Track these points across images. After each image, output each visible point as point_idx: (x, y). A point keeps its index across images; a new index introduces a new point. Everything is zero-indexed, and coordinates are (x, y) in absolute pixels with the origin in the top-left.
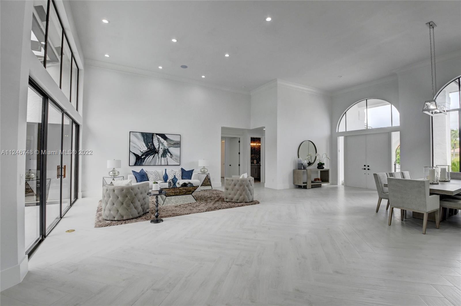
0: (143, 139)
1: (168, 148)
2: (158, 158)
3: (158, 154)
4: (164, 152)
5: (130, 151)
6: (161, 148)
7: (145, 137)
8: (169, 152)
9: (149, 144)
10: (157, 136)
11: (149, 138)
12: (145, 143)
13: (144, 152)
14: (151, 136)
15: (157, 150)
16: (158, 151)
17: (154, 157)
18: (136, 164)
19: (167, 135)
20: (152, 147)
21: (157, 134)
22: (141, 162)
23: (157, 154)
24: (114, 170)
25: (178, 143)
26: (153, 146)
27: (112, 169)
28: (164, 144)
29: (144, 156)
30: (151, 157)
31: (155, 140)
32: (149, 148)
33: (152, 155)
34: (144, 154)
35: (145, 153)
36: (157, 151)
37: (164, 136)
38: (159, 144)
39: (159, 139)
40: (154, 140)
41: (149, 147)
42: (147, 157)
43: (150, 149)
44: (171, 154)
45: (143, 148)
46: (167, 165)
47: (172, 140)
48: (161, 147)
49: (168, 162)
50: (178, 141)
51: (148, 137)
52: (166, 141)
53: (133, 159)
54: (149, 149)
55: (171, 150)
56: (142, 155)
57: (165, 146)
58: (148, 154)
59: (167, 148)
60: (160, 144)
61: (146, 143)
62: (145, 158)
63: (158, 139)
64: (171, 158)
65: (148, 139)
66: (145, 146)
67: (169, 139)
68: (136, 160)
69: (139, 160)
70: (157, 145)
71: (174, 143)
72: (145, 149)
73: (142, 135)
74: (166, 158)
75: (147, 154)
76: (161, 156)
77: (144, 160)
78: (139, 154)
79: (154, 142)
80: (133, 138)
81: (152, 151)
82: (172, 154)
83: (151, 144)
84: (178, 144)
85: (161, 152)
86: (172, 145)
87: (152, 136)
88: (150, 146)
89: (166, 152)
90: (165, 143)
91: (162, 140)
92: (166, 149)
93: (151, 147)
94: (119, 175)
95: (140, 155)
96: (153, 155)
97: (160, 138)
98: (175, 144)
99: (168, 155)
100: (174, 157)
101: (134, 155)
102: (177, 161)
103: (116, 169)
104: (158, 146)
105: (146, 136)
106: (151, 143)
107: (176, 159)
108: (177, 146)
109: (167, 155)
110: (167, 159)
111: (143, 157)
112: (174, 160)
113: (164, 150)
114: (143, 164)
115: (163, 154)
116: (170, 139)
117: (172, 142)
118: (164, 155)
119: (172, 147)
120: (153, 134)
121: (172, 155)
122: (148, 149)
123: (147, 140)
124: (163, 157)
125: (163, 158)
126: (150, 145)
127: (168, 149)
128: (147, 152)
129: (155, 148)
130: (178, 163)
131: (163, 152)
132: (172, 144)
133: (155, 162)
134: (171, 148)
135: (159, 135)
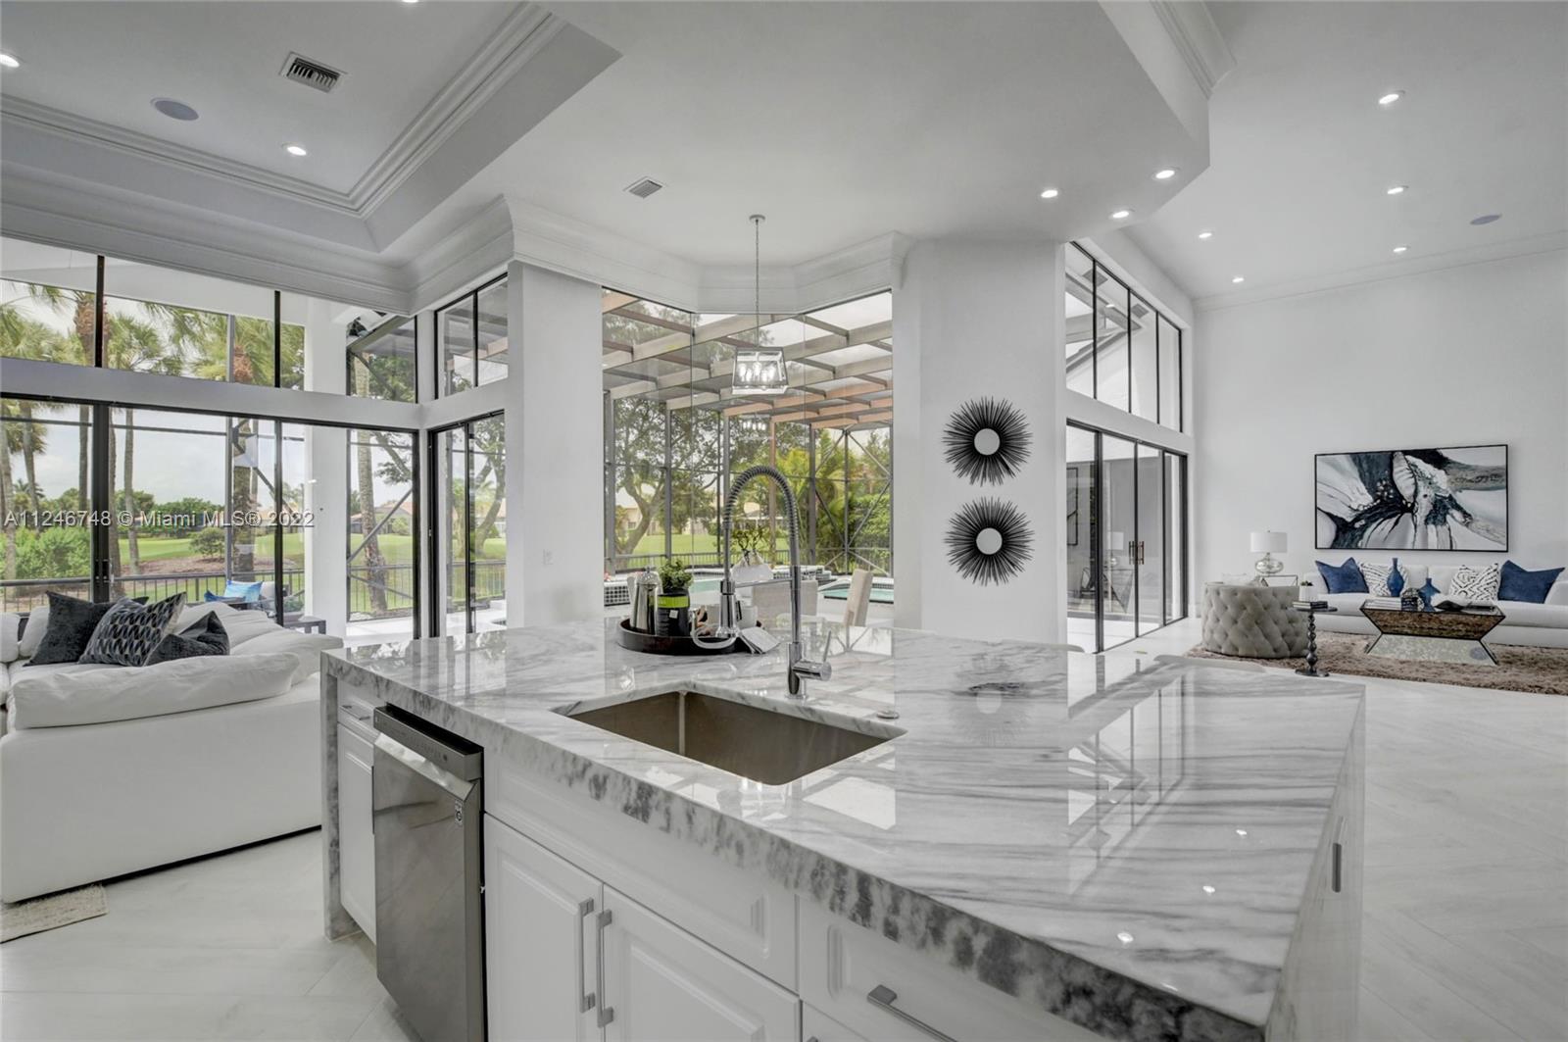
0: (1359, 471)
1: (1450, 496)
2: (1413, 526)
3: (1413, 514)
4: (1435, 506)
5: (1316, 508)
6: (1425, 496)
7: (1365, 466)
8: (1459, 508)
9: (1379, 484)
10: (1409, 457)
11: (1377, 468)
12: (1364, 483)
13: (1361, 509)
14: (1383, 462)
15: (1407, 503)
16: (1413, 505)
17: (1396, 523)
18: (1336, 545)
19: (1445, 453)
20: (1389, 494)
21: (1406, 453)
22: (1353, 540)
23: (1407, 515)
24: (1267, 559)
25: (1494, 472)
26: (1392, 491)
27: (1264, 556)
28: (1435, 480)
29: (1363, 522)
30: (1388, 524)
31: (1401, 471)
32: (1381, 497)
33: (1390, 517)
34: (1360, 515)
35: (1365, 512)
36: (1409, 505)
37: (1434, 457)
38: (1416, 484)
39: (1416, 467)
40: (1395, 470)
41: (1379, 493)
42: (1374, 525)
43: (1382, 500)
44: (1465, 514)
45: (1358, 499)
46: (1451, 550)
47: (1467, 467)
48: (1423, 491)
49: (1455, 539)
50: (1499, 468)
51: (1374, 466)
52: (1443, 472)
53: (1328, 531)
54: (1378, 501)
55: (1467, 499)
56: (1357, 519)
57: (1439, 488)
58: (1375, 515)
59: (1447, 495)
60: (1420, 483)
61: (1367, 481)
62: (1364, 528)
63: (1413, 469)
64: (1465, 528)
65: (1374, 472)
66: (1366, 491)
67: (1454, 463)
68: (1337, 532)
69: (1346, 533)
70: (1407, 487)
71: (1477, 474)
72: (1364, 500)
73: (1354, 460)
74: (1445, 528)
75: (1371, 515)
76: (1424, 519)
77: (1364, 531)
78: (1344, 517)
79: (1396, 477)
80: (1325, 471)
81: (1391, 505)
82: (1468, 511)
83: (1385, 486)
84: (1497, 479)
85: (1424, 507)
86: (1470, 481)
87: (1388, 461)
88: (1383, 492)
89: (1440, 509)
90: (1440, 477)
91: (1427, 469)
92: (1445, 498)
93: (1386, 493)
94: (1280, 570)
95: (1349, 520)
96: (1394, 519)
97: (1419, 463)
98: (1482, 477)
99: (1453, 517)
100: (1479, 524)
101: (1329, 520)
102: (1492, 537)
103: (1273, 555)
104: (1412, 491)
105: (1367, 463)
106: (1384, 483)
107: (1488, 531)
108: (1490, 484)
109: (1448, 517)
110: (1449, 529)
111: (1357, 525)
112: (1478, 533)
113: (1436, 502)
114: (1359, 544)
115: (1430, 514)
116: (1459, 464)
117: (1469, 472)
118: (1435, 517)
119: (1468, 489)
120: (1393, 452)
121: (1470, 515)
122: (1375, 501)
123: (1371, 473)
124: (1434, 523)
125: (1431, 527)
126: (1382, 488)
127: (1451, 498)
128: (1370, 510)
129: (1402, 498)
130: (1500, 542)
131: (1431, 507)
132: (1469, 478)
133: (1404, 539)
134: (1464, 492)
135: (1416, 453)
